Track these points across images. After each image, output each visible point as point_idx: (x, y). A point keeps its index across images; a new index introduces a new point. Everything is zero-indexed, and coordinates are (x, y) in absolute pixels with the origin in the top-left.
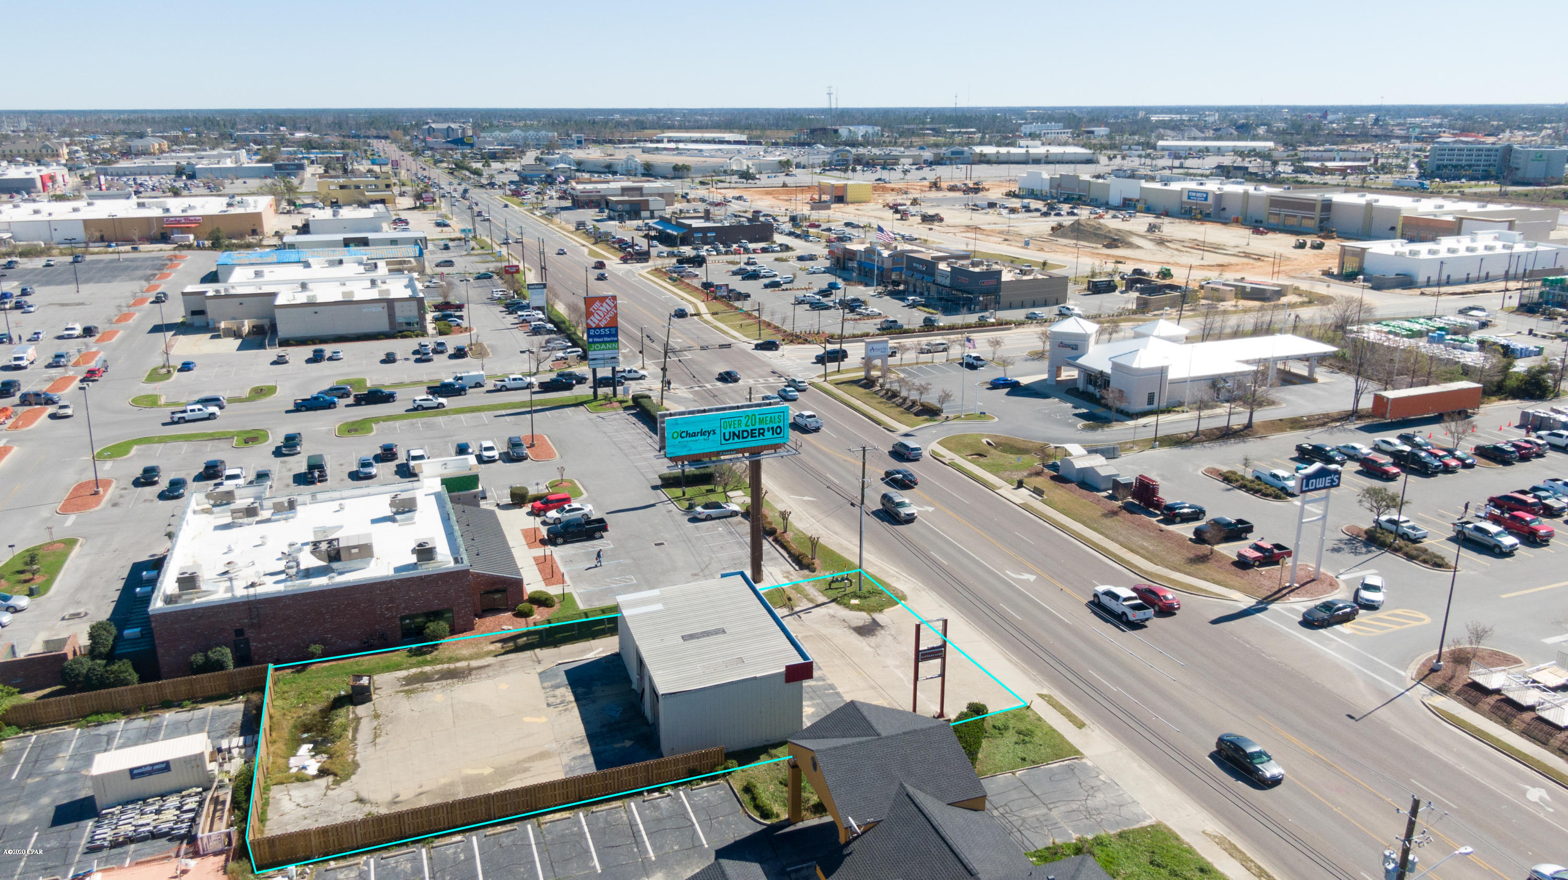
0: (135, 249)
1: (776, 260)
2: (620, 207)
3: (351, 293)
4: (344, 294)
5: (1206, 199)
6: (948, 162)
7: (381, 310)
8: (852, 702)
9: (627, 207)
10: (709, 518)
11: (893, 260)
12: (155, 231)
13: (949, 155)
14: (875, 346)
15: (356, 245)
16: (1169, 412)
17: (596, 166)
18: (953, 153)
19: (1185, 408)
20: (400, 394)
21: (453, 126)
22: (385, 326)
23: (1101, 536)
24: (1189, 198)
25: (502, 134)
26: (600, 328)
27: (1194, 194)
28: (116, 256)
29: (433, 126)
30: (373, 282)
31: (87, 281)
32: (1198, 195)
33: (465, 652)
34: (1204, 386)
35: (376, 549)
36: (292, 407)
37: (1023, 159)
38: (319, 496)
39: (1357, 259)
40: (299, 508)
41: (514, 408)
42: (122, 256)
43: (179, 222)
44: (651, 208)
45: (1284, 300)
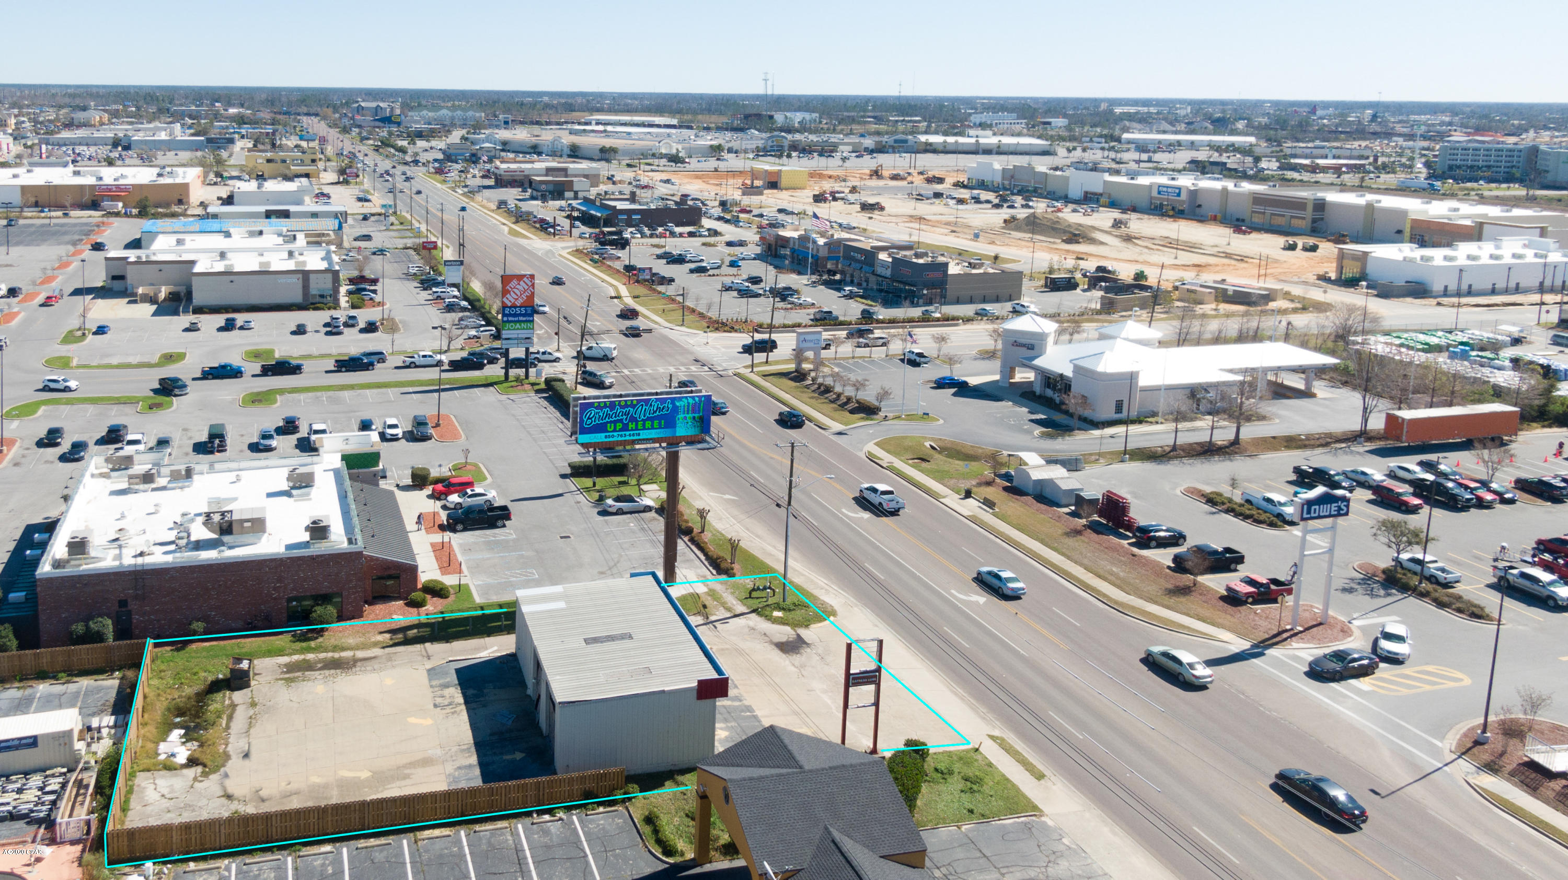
0: (66, 215)
1: (704, 244)
2: (543, 187)
3: (268, 264)
4: (261, 264)
5: (1179, 195)
6: (890, 150)
7: (297, 281)
8: (772, 727)
9: (551, 187)
10: (620, 512)
11: (829, 248)
12: (87, 198)
13: (892, 143)
14: (808, 337)
15: (278, 217)
16: (1140, 422)
17: (521, 146)
18: (896, 141)
19: (1160, 419)
20: (307, 366)
21: (382, 105)
22: (298, 298)
23: (1062, 558)
24: (1159, 193)
25: (430, 114)
26: (516, 307)
27: (1165, 189)
28: (47, 221)
29: (363, 104)
30: (291, 254)
31: (17, 244)
32: (1170, 190)
33: (351, 641)
34: (1181, 395)
35: (269, 525)
36: (199, 375)
37: (973, 148)
38: (217, 466)
39: (1359, 264)
40: (195, 477)
41: (421, 385)
42: (53, 221)
43: (110, 190)
44: (575, 189)
45: (1272, 305)
